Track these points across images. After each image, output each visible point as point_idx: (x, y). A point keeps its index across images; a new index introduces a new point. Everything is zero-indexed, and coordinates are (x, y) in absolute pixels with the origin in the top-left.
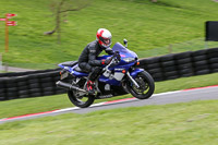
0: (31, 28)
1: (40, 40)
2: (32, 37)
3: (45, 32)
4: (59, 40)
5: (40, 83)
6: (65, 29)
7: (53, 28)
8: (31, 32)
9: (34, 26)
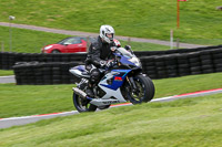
2: (204, 13)
3: (217, 8)
5: (213, 59)
8: (203, 7)
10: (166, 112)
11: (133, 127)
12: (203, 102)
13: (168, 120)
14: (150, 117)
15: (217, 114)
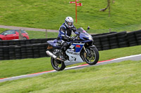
0: (91, 7)
1: (98, 15)
2: (92, 13)
3: (100, 10)
4: (109, 14)
6: (113, 7)
7: (106, 7)
8: (92, 10)
9: (93, 6)
10: (80, 76)
11: (60, 86)
12: (103, 68)
13: (82, 80)
14: (70, 79)
15: (114, 76)
